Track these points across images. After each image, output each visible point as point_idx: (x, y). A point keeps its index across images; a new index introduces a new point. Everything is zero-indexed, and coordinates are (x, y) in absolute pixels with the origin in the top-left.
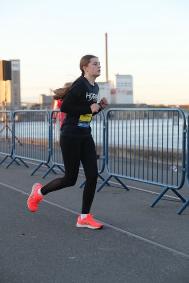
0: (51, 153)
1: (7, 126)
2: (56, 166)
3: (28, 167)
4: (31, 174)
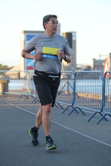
0: (103, 105)
1: (68, 83)
2: (107, 115)
3: (85, 115)
4: (88, 120)
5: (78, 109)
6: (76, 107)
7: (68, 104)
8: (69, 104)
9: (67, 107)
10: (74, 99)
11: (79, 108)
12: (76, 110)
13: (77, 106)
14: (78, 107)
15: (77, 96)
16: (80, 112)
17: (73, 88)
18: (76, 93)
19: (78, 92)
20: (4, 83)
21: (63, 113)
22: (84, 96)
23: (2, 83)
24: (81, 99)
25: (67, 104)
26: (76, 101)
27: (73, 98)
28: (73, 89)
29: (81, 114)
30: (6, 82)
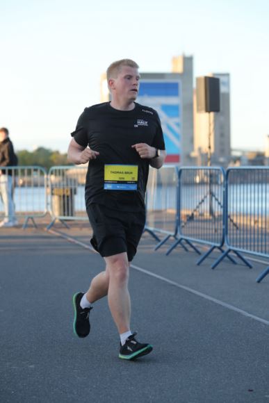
3: (251, 267)
4: (257, 280)
5: (235, 255)
6: (230, 250)
7: (210, 243)
8: (213, 244)
9: (209, 249)
10: (225, 232)
11: (235, 252)
12: (229, 257)
13: (231, 248)
14: (235, 249)
15: (232, 224)
16: (238, 260)
17: (222, 204)
18: (229, 217)
19: (233, 215)
20: (64, 196)
21: (199, 264)
22: (249, 223)
23: (60, 196)
24: (240, 230)
25: (208, 243)
26: (230, 235)
27: (224, 230)
28: (221, 207)
29: (241, 265)
30: (69, 193)
